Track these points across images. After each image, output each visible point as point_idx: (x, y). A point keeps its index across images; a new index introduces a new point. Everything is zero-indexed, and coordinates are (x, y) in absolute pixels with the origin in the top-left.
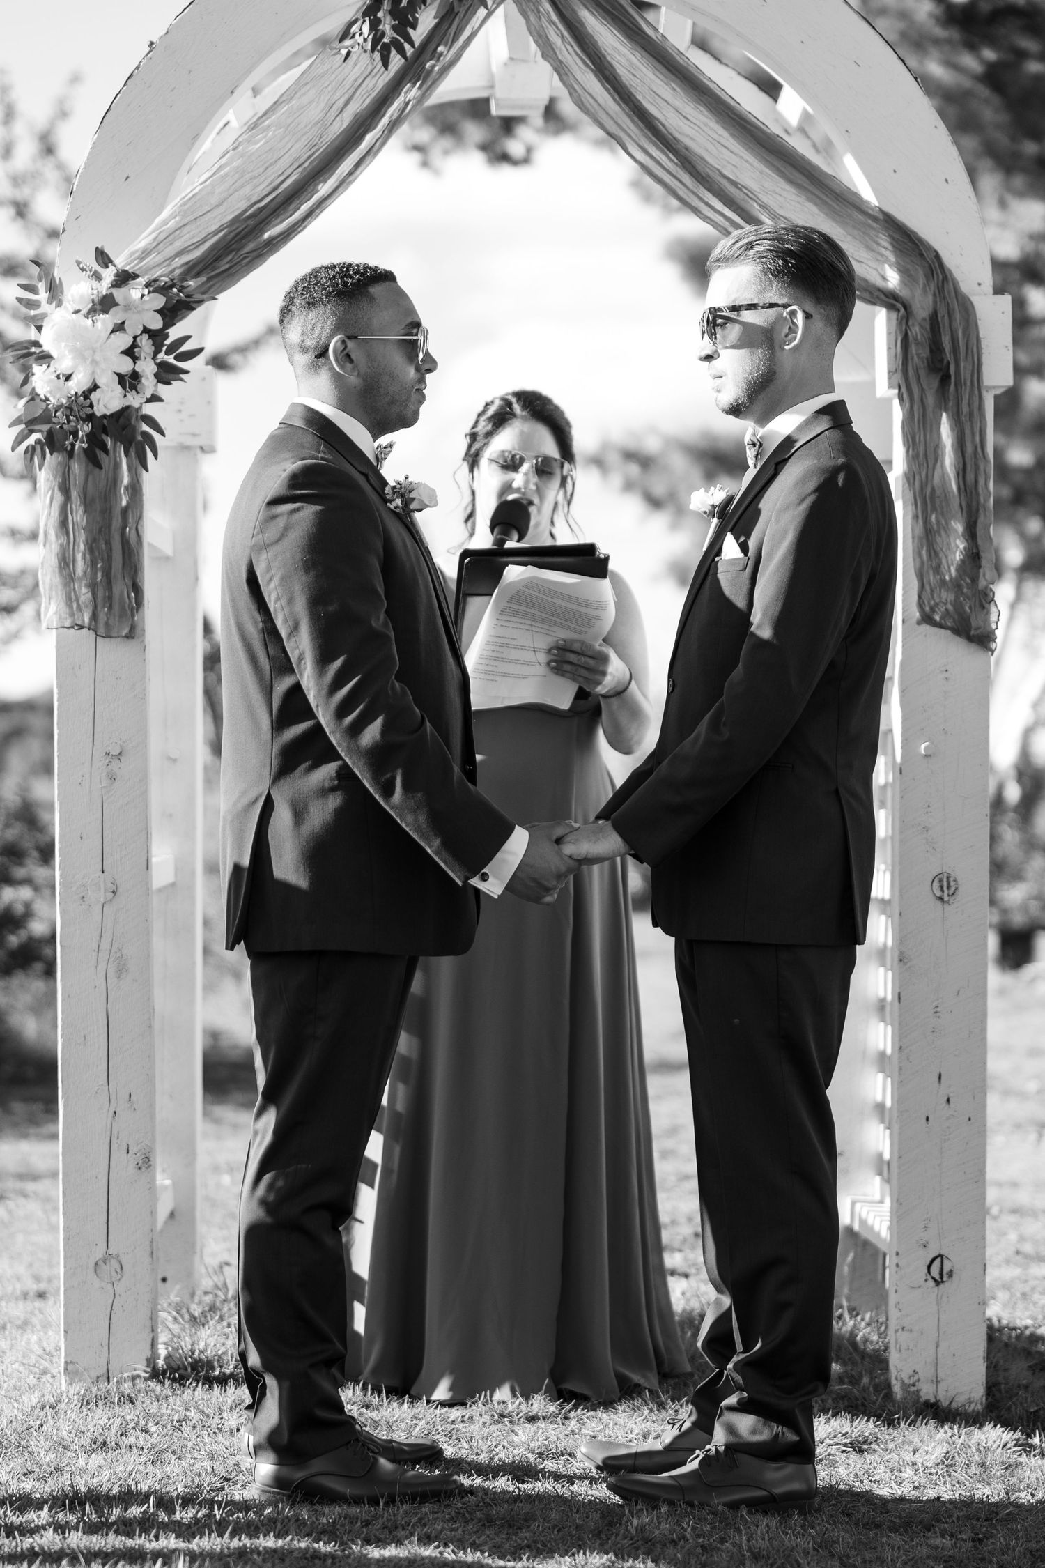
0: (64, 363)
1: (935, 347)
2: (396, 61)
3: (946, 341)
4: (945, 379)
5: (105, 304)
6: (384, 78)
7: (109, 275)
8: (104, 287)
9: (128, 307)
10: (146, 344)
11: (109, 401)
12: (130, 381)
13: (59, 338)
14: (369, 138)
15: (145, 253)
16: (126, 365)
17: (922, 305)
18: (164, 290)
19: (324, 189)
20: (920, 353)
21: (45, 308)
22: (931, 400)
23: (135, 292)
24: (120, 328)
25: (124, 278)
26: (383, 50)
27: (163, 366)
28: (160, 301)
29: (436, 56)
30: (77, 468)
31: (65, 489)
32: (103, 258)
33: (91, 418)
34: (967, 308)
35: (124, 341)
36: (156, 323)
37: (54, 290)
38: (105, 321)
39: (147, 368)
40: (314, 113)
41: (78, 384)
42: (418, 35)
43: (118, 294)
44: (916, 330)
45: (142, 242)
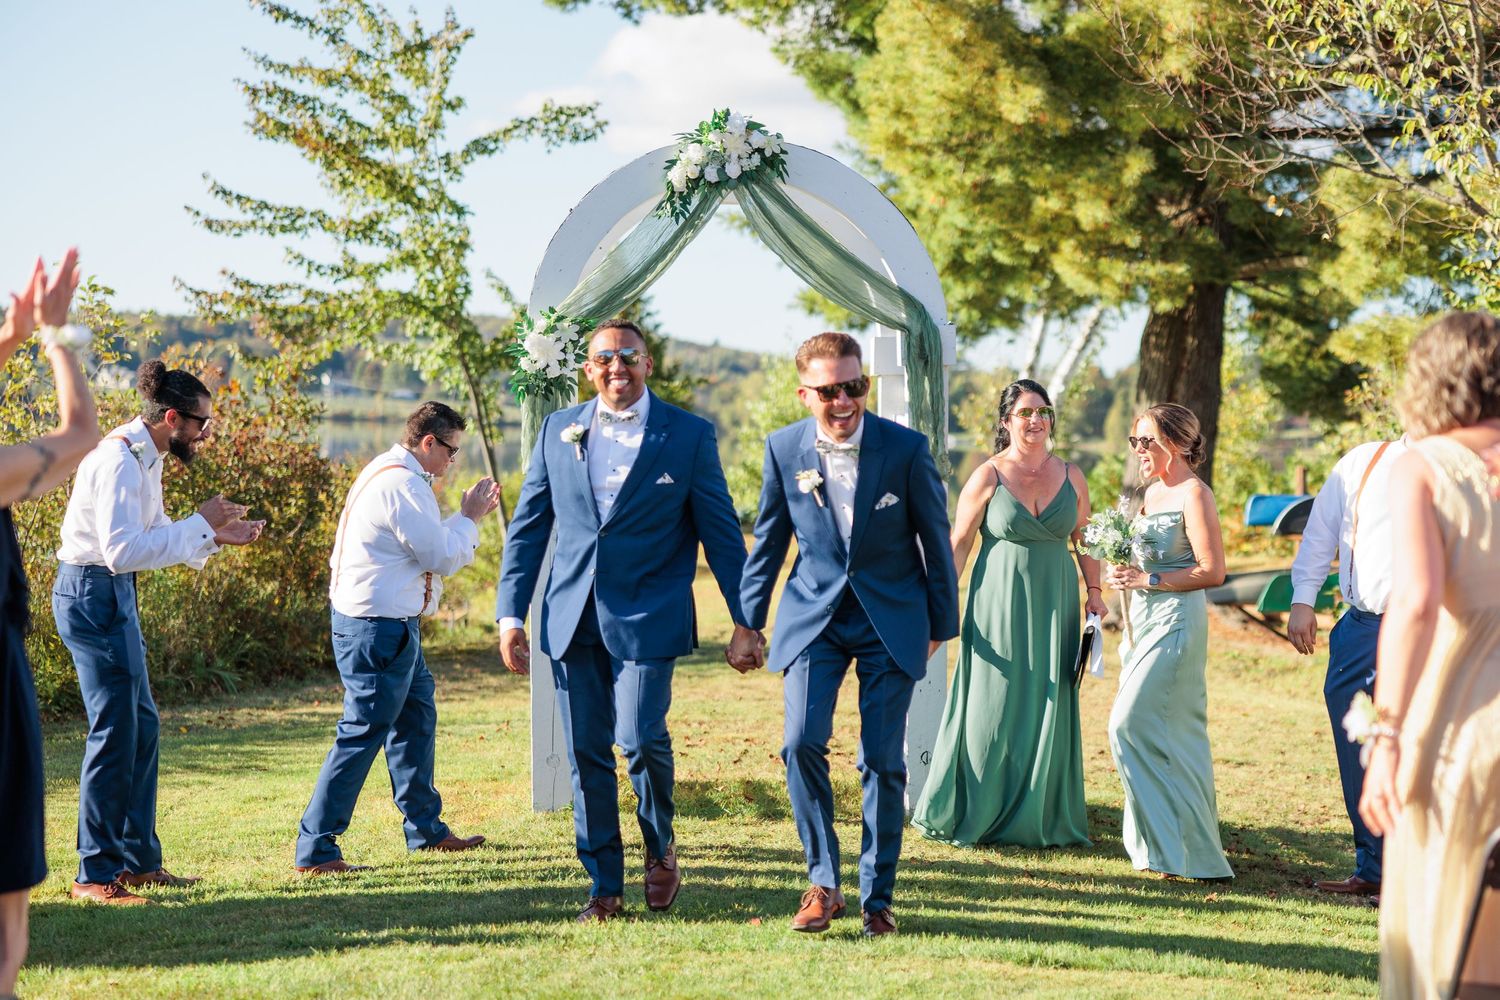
0: (534, 355)
1: (922, 348)
2: (682, 220)
3: (926, 346)
4: (926, 363)
5: (552, 329)
6: (676, 228)
7: (554, 317)
8: (552, 322)
9: (563, 330)
10: (570, 347)
11: (554, 372)
12: (563, 363)
13: (533, 345)
14: (670, 255)
15: (570, 305)
16: (562, 356)
17: (916, 329)
18: (579, 323)
19: (649, 277)
20: (915, 351)
21: (526, 331)
22: (920, 371)
23: (566, 324)
24: (559, 339)
25: (560, 319)
26: (675, 215)
27: (577, 355)
28: (577, 328)
29: (699, 218)
30: (539, 400)
31: (533, 411)
32: (552, 310)
33: (545, 380)
34: (936, 331)
35: (561, 345)
36: (575, 338)
37: (531, 325)
38: (552, 337)
39: (571, 357)
40: (646, 242)
41: (540, 365)
42: (691, 208)
43: (558, 325)
44: (913, 341)
45: (568, 301)
